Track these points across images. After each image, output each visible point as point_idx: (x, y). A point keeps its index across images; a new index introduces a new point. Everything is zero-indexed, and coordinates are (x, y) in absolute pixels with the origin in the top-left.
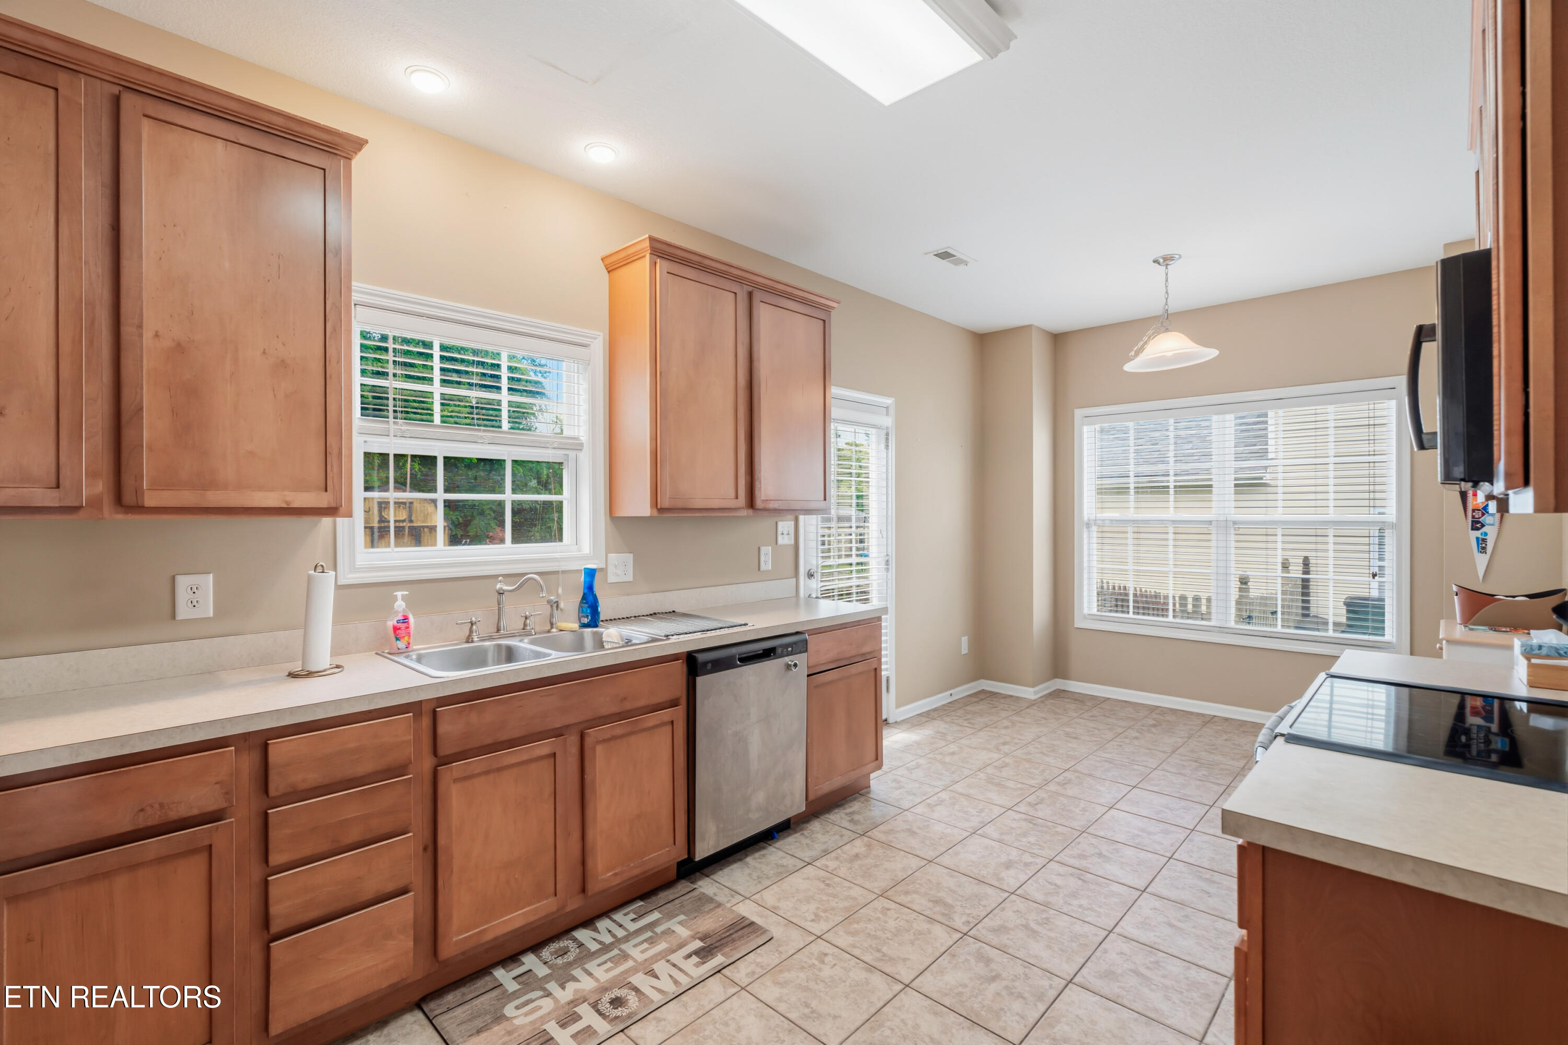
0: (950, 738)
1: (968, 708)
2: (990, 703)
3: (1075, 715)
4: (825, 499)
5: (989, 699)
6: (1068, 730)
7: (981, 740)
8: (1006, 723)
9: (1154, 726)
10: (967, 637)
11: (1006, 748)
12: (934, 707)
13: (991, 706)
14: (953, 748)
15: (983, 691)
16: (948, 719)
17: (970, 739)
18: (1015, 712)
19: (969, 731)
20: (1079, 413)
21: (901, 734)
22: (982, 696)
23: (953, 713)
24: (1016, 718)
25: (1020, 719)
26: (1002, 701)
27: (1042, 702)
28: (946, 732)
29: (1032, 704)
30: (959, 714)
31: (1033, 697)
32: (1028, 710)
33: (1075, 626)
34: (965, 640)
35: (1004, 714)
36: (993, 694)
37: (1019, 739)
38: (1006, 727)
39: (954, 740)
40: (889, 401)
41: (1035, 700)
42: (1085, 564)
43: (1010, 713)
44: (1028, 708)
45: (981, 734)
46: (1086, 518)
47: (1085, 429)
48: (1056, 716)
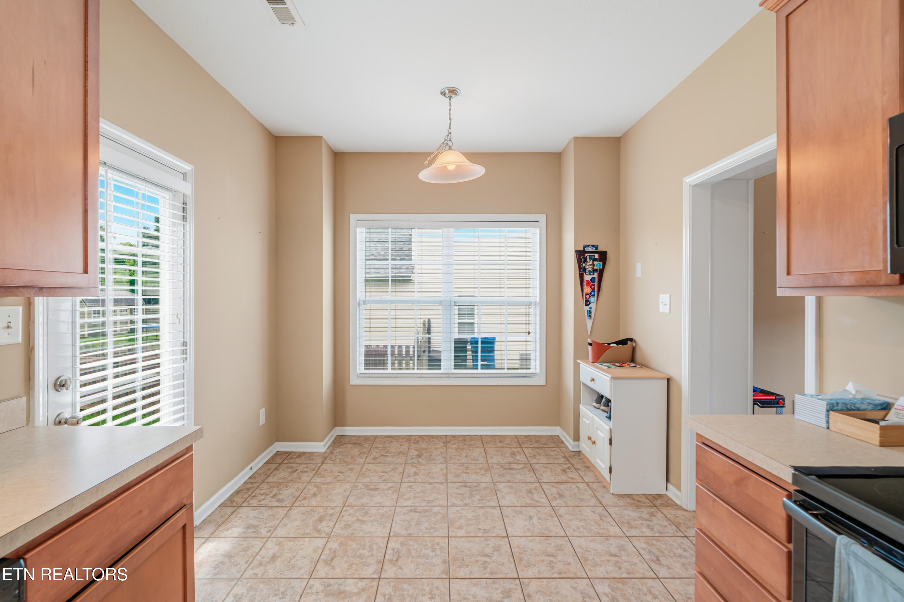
0: (264, 532)
1: (270, 479)
2: (288, 467)
3: (362, 461)
4: (86, 271)
5: (286, 461)
6: (364, 480)
7: (297, 523)
8: (312, 489)
9: (419, 456)
10: (264, 408)
11: (324, 526)
12: (235, 488)
13: (290, 470)
14: (272, 547)
15: (278, 454)
16: (254, 502)
17: (285, 525)
18: (314, 472)
19: (281, 512)
20: (354, 217)
21: (205, 546)
22: (279, 461)
23: (258, 491)
24: (318, 480)
25: (322, 480)
26: (298, 460)
27: (332, 453)
28: (256, 524)
29: (325, 457)
30: (263, 491)
31: (323, 450)
32: (324, 466)
33: (351, 384)
34: (262, 411)
35: (305, 477)
36: (288, 455)
37: (332, 508)
38: (314, 495)
39: (269, 534)
40: (187, 167)
41: (325, 453)
42: (358, 335)
43: (311, 475)
44: (323, 463)
45: (294, 512)
46: (358, 300)
47: (358, 230)
48: (349, 467)
